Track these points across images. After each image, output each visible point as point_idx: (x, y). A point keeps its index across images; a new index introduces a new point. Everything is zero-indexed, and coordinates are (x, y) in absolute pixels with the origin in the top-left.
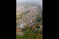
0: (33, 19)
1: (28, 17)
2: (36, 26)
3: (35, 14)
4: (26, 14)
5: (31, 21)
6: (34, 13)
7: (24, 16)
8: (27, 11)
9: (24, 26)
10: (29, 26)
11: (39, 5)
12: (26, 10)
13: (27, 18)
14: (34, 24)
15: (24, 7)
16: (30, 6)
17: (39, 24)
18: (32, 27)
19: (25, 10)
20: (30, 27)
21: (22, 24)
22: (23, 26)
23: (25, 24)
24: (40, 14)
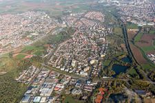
0: (92, 62)
1: (67, 55)
2: (106, 93)
3: (99, 44)
4: (59, 42)
5: (84, 74)
6: (95, 39)
7: (50, 51)
8: (62, 33)
9: (53, 94)
10: (75, 93)
11: (112, 6)
12: (58, 28)
13: (64, 60)
14: (97, 87)
15: (48, 13)
16: (75, 11)
17: (118, 85)
18: (89, 98)
19: (51, 27)
20: (81, 99)
21: (44, 85)
22: (51, 97)
23: (58, 86)
24: (119, 42)
